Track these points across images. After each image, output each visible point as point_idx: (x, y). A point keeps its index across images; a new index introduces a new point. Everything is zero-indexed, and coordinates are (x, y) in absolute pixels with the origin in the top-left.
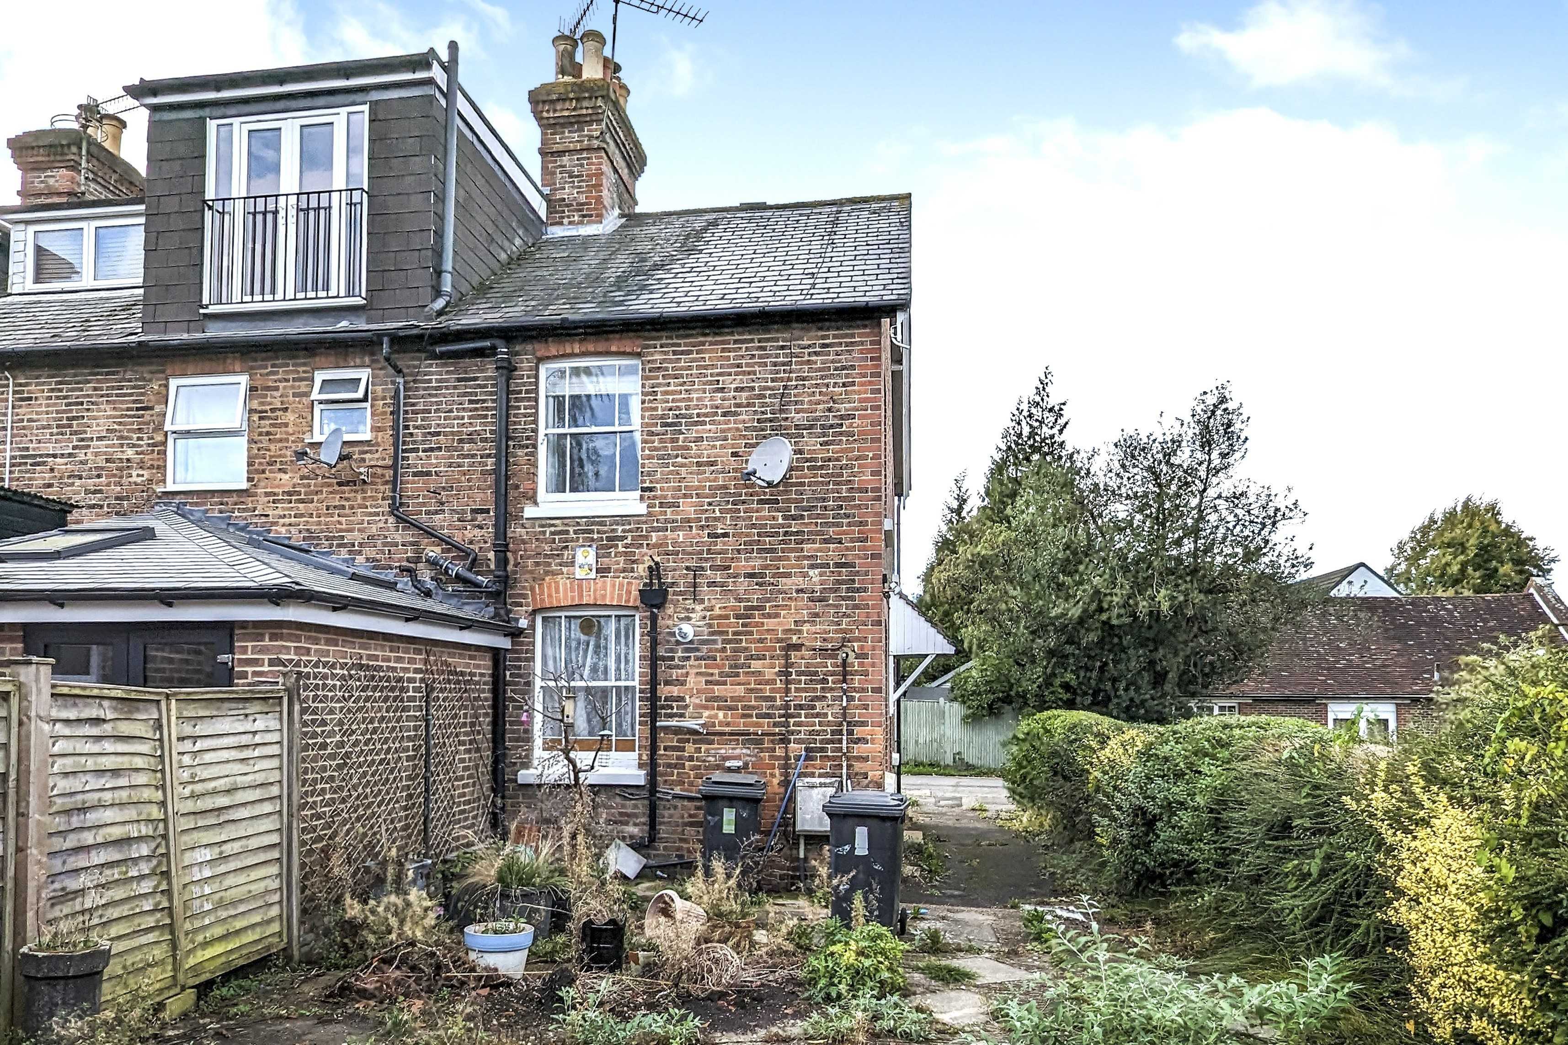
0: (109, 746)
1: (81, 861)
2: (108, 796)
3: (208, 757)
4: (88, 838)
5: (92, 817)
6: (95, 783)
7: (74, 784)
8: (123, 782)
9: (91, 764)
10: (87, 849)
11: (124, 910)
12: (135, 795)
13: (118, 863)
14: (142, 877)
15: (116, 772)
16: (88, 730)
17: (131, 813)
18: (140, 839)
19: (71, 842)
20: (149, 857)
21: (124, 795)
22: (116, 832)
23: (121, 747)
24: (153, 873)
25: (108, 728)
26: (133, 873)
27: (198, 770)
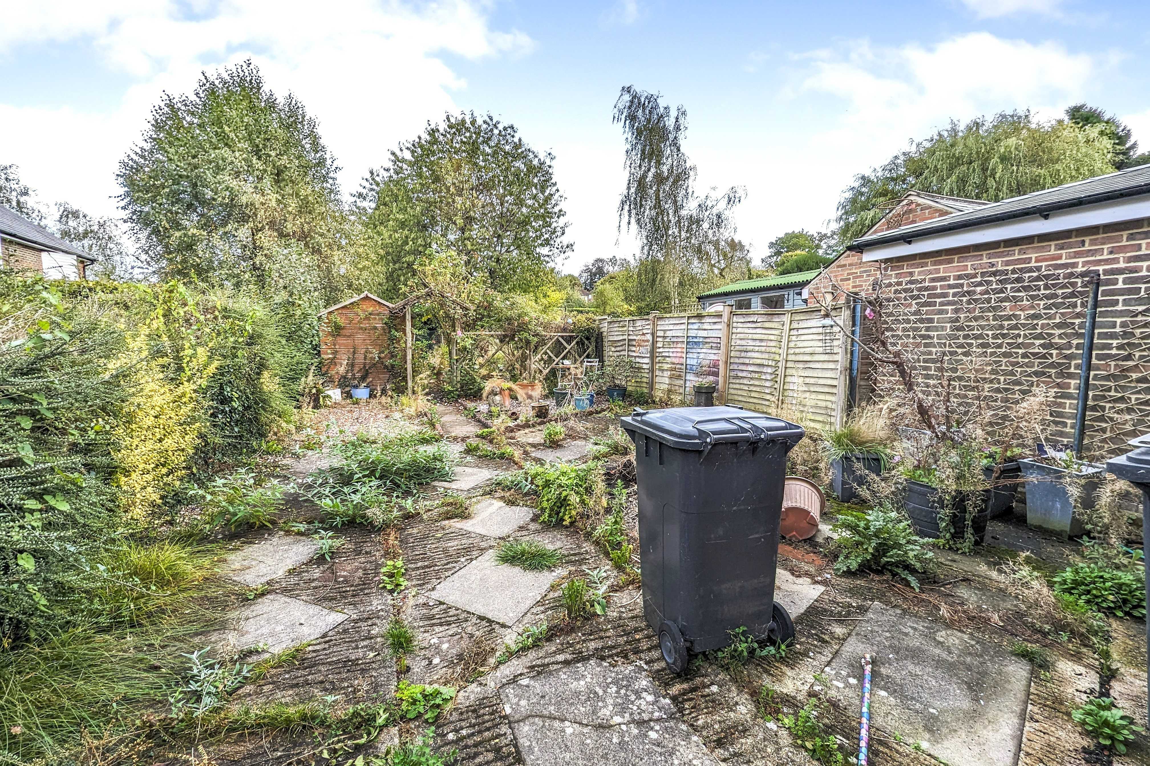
0: (758, 331)
1: (744, 368)
2: (757, 349)
3: (803, 338)
4: (747, 361)
5: (749, 354)
6: (751, 343)
7: (743, 343)
8: (763, 344)
9: (750, 336)
10: (747, 364)
11: (758, 389)
12: (768, 349)
13: (758, 372)
14: (766, 380)
15: (761, 340)
16: (749, 325)
17: (766, 356)
18: (768, 366)
19: (741, 361)
20: (771, 374)
21: (763, 349)
22: (758, 361)
23: (764, 331)
24: (772, 380)
25: (759, 325)
26: (764, 377)
27: (798, 343)
